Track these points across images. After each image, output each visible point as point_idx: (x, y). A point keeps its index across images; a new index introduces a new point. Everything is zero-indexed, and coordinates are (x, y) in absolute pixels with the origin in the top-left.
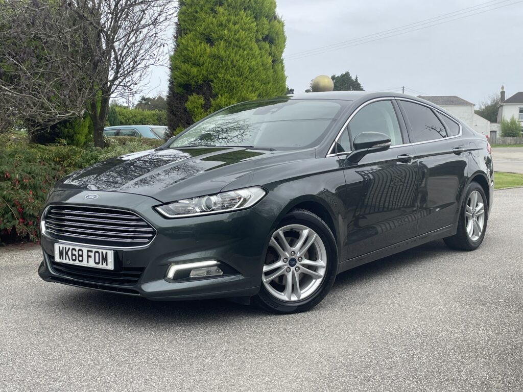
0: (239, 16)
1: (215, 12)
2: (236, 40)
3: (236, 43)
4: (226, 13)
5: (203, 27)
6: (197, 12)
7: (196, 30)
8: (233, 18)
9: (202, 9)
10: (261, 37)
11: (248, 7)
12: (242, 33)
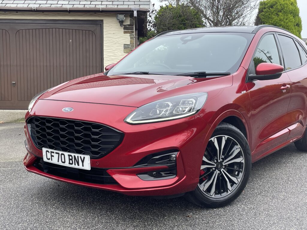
0: (288, 16)
1: (278, 15)
2: (287, 26)
3: (287, 27)
4: (283, 15)
5: (273, 21)
6: (270, 15)
7: (270, 22)
8: (286, 17)
9: (272, 14)
10: (295, 24)
11: (291, 12)
12: (290, 23)
